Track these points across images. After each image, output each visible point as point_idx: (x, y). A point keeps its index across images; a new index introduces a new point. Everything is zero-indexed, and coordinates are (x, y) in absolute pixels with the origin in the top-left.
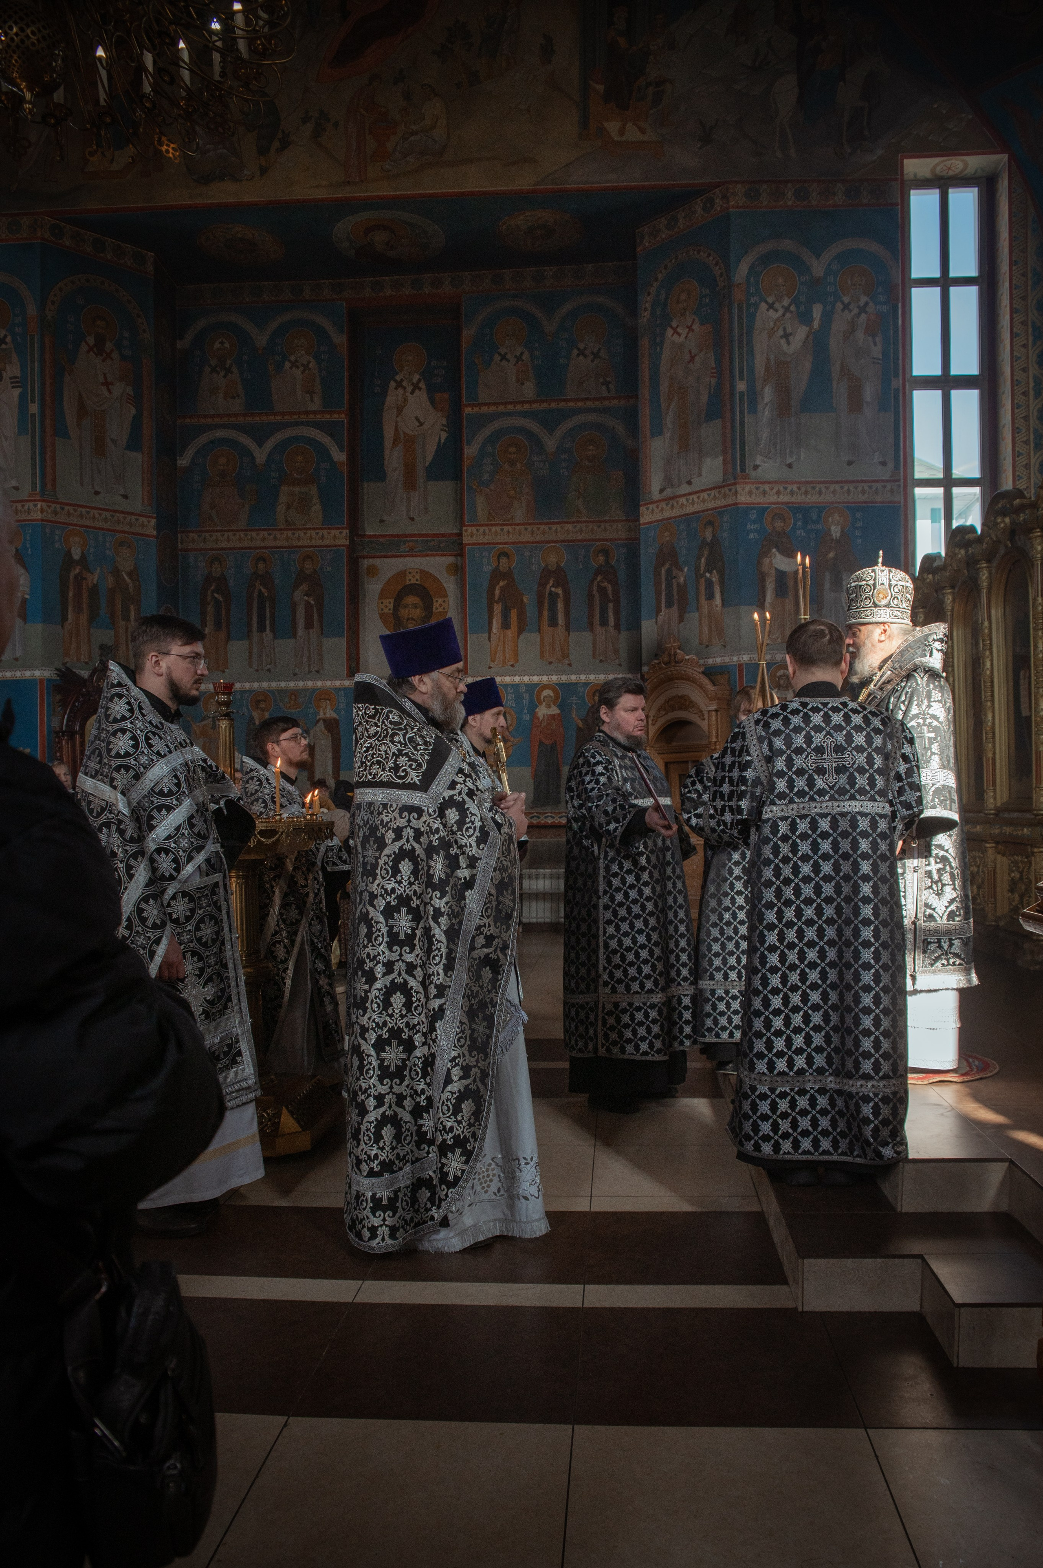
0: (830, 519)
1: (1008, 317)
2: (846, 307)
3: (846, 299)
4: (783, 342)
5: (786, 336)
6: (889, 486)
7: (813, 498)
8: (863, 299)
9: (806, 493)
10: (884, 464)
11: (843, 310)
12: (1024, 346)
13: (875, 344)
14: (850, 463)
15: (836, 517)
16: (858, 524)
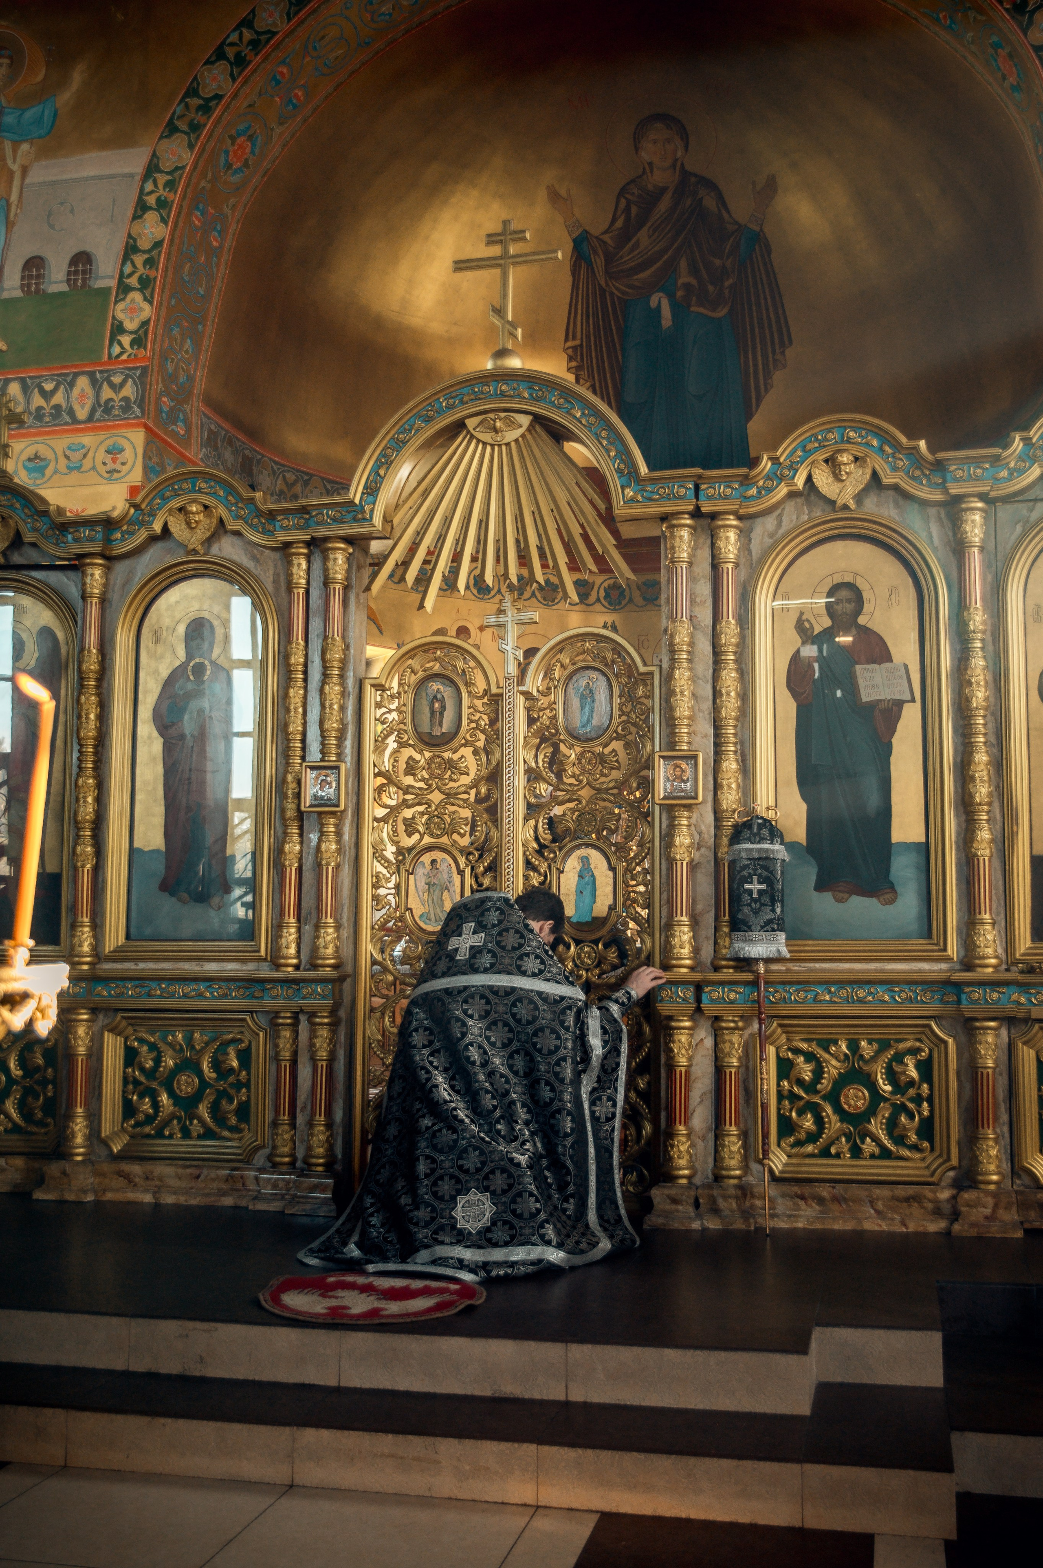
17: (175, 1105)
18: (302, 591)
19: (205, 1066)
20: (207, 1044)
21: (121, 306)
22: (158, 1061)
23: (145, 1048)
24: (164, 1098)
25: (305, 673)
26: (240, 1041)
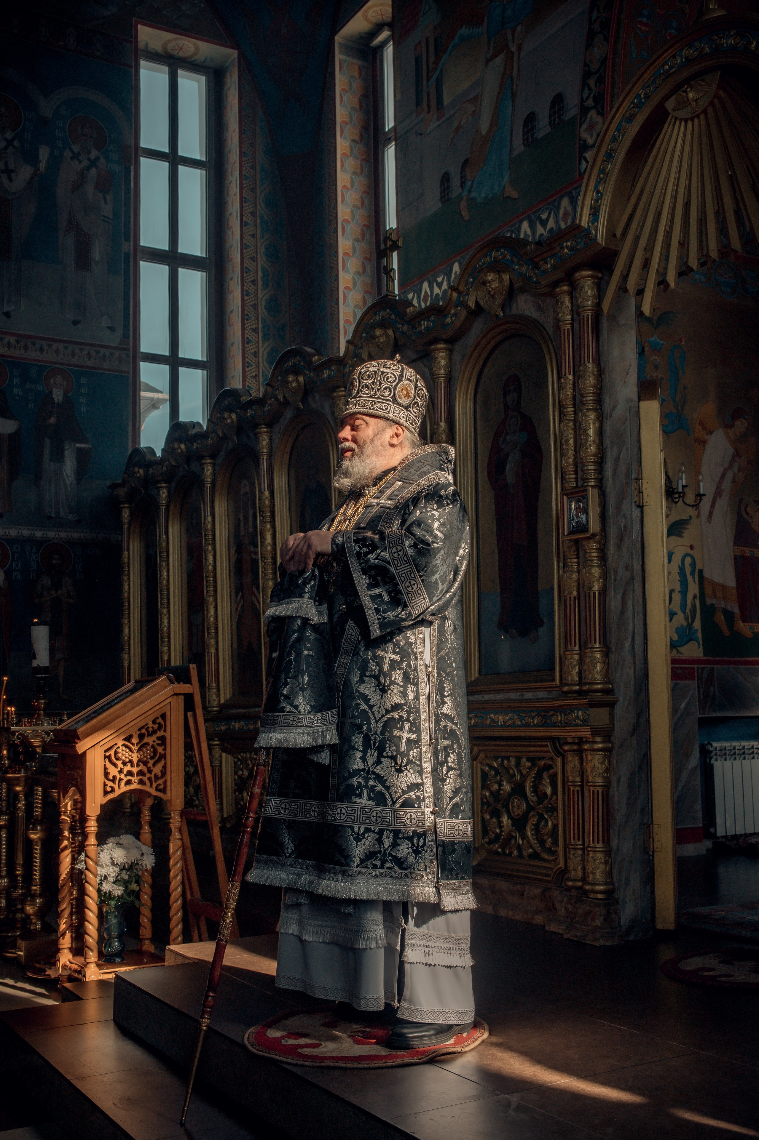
0: (52, 381)
1: (237, 205)
2: (76, 157)
3: (76, 148)
4: (4, 177)
5: (9, 172)
6: (117, 354)
7: (33, 354)
8: (94, 154)
9: (26, 348)
10: (112, 329)
11: (72, 159)
12: (253, 236)
13: (106, 202)
14: (76, 323)
15: (59, 379)
16: (84, 390)
17: (513, 825)
18: (569, 326)
19: (528, 790)
20: (530, 768)
21: (584, 126)
22: (500, 785)
23: (493, 773)
24: (505, 820)
25: (574, 406)
26: (550, 767)
